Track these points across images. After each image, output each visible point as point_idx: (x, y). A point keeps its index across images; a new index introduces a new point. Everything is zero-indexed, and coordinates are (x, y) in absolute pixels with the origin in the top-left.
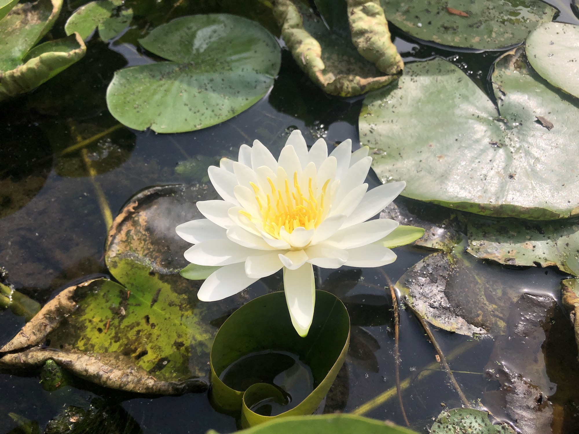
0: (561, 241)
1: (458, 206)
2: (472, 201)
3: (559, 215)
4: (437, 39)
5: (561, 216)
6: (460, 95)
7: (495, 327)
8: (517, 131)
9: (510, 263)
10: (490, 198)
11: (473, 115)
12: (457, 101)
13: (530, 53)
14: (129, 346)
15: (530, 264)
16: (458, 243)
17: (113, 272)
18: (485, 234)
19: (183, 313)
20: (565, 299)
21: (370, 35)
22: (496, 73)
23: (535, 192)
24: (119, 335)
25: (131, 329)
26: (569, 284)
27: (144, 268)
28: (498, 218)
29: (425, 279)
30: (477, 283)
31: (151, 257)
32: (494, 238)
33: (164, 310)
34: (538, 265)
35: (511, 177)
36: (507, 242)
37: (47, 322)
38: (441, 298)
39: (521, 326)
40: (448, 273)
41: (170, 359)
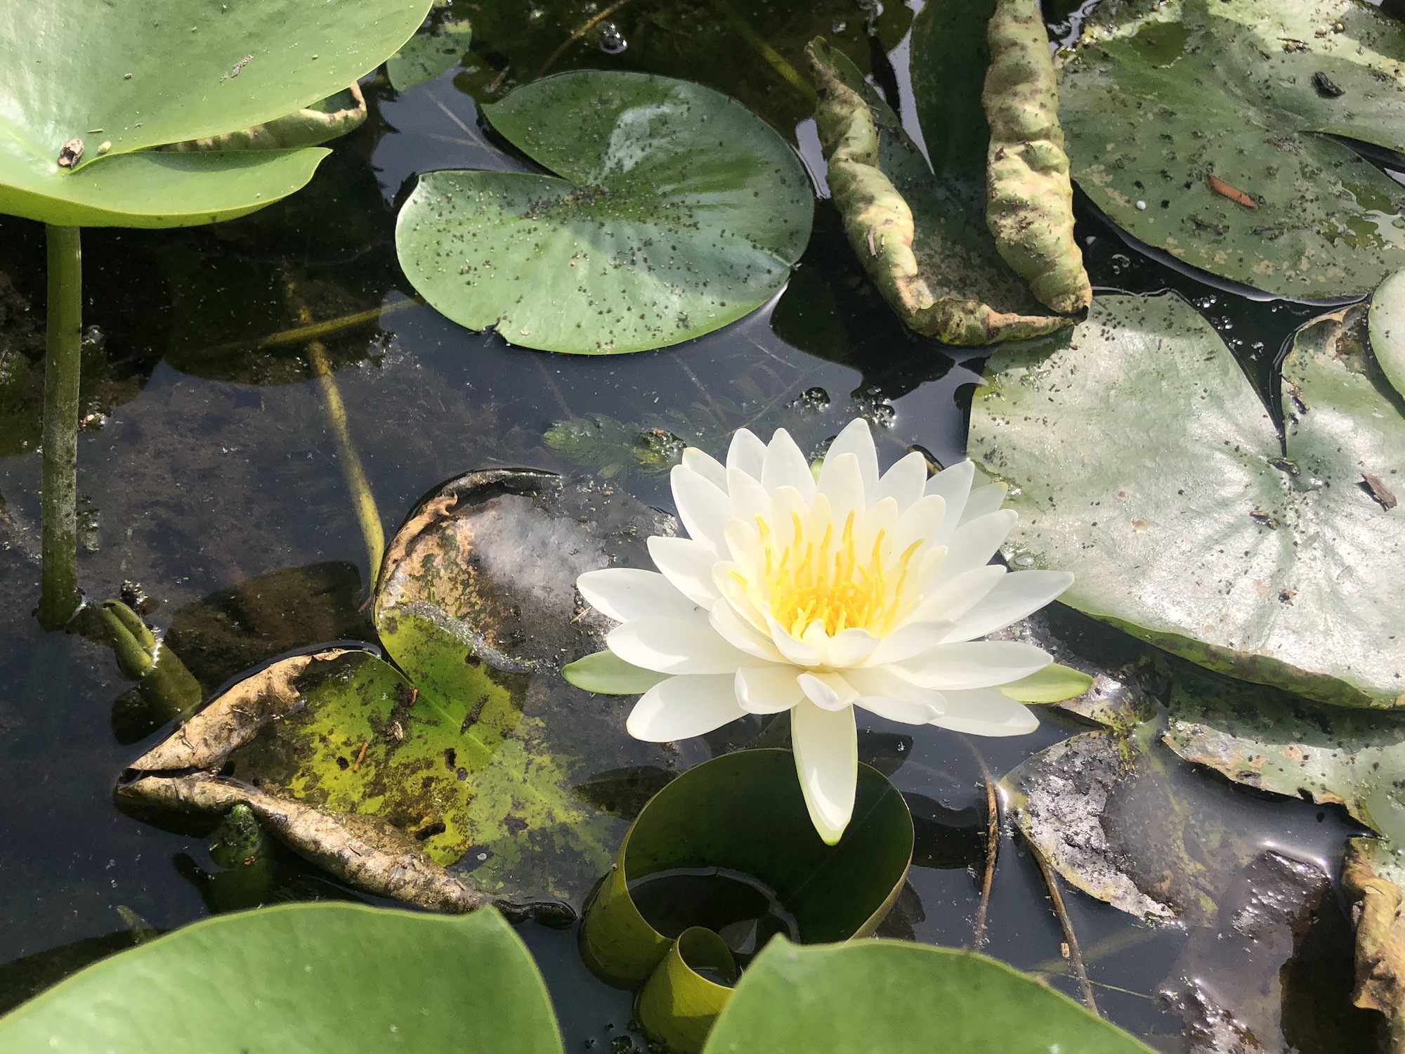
0: (1364, 756)
1: (1162, 641)
2: (1191, 635)
3: (1371, 700)
4: (1176, 247)
5: (1373, 704)
6: (1205, 391)
7: (1194, 908)
8: (1316, 497)
9: (1249, 782)
10: (1231, 635)
11: (1227, 443)
12: (1196, 402)
13: (1377, 325)
14: (405, 808)
15: (1291, 791)
16: (1145, 720)
17: (386, 639)
18: (1207, 711)
19: (531, 757)
20: (1348, 876)
21: (1031, 216)
22: (1295, 355)
23: (1330, 642)
24: (386, 780)
25: (413, 772)
26: (1363, 847)
27: (457, 644)
28: (1239, 681)
29: (1064, 782)
30: (1172, 810)
31: (476, 622)
32: (1224, 722)
33: (490, 743)
34: (1307, 796)
35: (1285, 597)
36: (1250, 738)
37: (234, 723)
38: (1092, 828)
39: (1248, 916)
40: (1114, 778)
41: (494, 850)
